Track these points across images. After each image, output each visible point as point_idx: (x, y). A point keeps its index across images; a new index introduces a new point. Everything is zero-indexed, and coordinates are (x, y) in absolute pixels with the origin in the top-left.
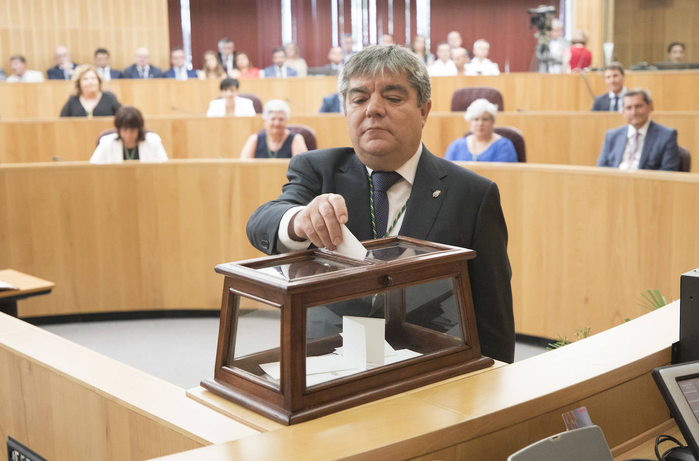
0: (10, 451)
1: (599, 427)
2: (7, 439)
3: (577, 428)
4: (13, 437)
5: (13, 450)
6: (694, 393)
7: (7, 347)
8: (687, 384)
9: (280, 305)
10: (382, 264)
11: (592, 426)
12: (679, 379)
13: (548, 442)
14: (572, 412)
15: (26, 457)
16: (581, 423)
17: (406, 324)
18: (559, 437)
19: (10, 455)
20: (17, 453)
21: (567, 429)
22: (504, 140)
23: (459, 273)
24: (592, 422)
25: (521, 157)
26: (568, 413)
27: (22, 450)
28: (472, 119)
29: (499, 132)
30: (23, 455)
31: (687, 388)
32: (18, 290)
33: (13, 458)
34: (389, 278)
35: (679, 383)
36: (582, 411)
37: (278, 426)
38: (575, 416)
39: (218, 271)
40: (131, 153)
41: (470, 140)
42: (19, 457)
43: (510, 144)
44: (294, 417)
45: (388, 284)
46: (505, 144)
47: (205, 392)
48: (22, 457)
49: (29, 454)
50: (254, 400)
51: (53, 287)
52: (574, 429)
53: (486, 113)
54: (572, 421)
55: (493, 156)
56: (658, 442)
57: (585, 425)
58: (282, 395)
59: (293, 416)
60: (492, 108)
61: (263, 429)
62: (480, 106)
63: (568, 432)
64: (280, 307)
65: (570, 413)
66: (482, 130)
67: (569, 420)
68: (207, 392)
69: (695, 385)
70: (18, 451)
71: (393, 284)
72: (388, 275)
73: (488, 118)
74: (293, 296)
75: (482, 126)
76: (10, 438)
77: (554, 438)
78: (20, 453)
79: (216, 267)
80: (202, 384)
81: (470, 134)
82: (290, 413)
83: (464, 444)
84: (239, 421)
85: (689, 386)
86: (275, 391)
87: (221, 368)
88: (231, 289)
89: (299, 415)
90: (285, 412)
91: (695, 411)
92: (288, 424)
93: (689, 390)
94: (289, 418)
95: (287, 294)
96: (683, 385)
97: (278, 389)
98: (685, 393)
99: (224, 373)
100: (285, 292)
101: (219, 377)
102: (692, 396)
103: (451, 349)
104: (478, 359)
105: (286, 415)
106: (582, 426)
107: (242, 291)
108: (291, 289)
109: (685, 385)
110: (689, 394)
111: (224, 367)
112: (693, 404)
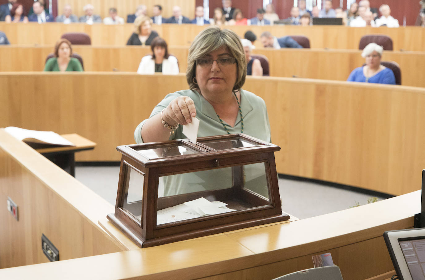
0: (43, 242)
1: (338, 267)
2: (41, 235)
3: (321, 266)
4: (45, 235)
6: (411, 250)
8: (406, 244)
9: (144, 174)
10: (214, 151)
11: (334, 266)
12: (400, 240)
13: (298, 273)
14: (320, 255)
15: (50, 247)
16: (325, 263)
17: (244, 189)
18: (306, 272)
19: (43, 245)
20: (46, 244)
21: (314, 267)
22: (388, 70)
23: (268, 160)
24: (334, 263)
26: (316, 256)
27: (47, 242)
28: (366, 56)
30: (49, 246)
31: (406, 246)
32: (75, 147)
34: (217, 161)
35: (400, 242)
36: (327, 255)
37: (136, 247)
38: (321, 258)
39: (118, 150)
40: (158, 68)
41: (365, 69)
42: (46, 246)
43: (391, 73)
44: (146, 243)
45: (216, 165)
46: (388, 72)
47: (108, 222)
48: (48, 247)
49: (50, 245)
50: (130, 229)
52: (319, 266)
53: (375, 52)
54: (319, 262)
55: (379, 80)
57: (329, 265)
58: (141, 229)
60: (379, 49)
61: (127, 248)
62: (373, 47)
63: (314, 268)
65: (319, 257)
66: (372, 63)
67: (317, 261)
68: (110, 222)
69: (413, 245)
70: (46, 242)
71: (219, 165)
72: (216, 159)
74: (150, 169)
75: (372, 60)
76: (43, 235)
77: (302, 272)
79: (117, 147)
80: (108, 217)
82: (144, 240)
83: (249, 270)
85: (407, 245)
86: (138, 225)
87: (117, 208)
88: (124, 161)
89: (150, 242)
90: (142, 239)
91: (408, 263)
92: (141, 247)
93: (407, 248)
94: (143, 244)
95: (146, 168)
96: (403, 244)
97: (140, 224)
98: (403, 249)
99: (119, 211)
100: (145, 166)
101: (117, 214)
102: (409, 252)
103: (260, 208)
104: (280, 215)
105: (142, 241)
106: (325, 266)
107: (129, 163)
108: (147, 165)
109: (405, 244)
110: (406, 250)
111: (119, 208)
112: (407, 257)
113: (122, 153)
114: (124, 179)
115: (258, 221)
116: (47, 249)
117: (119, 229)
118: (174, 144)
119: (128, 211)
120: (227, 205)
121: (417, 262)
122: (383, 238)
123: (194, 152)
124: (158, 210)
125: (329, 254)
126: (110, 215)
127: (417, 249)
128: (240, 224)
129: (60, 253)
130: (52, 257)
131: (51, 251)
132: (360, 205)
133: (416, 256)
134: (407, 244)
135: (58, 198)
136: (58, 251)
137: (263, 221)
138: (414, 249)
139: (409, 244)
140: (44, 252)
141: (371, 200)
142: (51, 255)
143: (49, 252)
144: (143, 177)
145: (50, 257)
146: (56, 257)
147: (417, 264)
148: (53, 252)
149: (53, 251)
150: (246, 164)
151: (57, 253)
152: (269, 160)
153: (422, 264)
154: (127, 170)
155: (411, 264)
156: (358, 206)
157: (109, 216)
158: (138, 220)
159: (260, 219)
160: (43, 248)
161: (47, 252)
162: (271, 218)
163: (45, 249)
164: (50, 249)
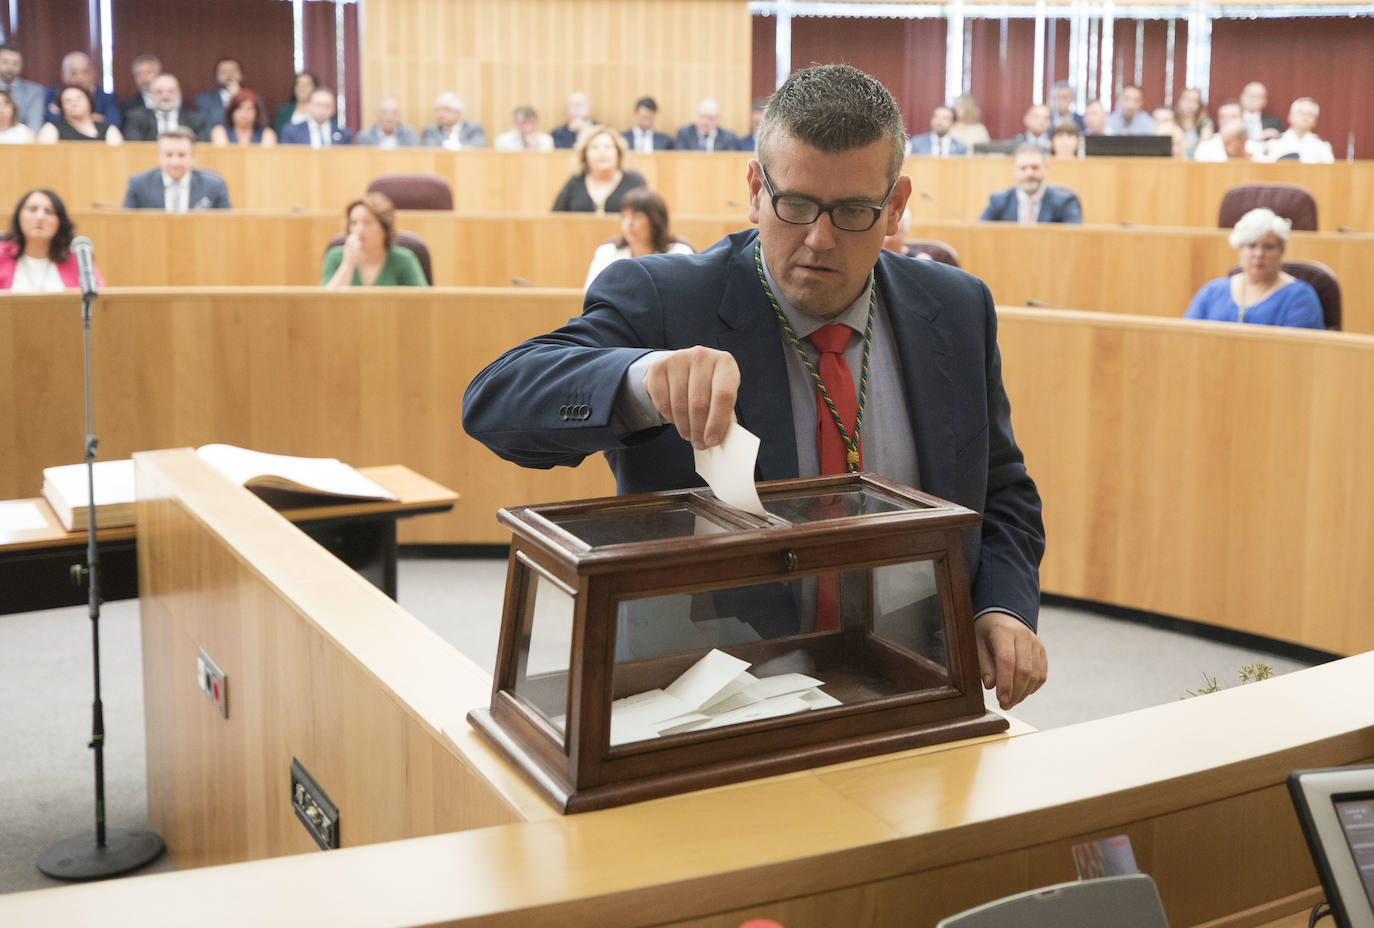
0: (295, 783)
1: (1151, 879)
2: (292, 760)
3: (1101, 876)
4: (300, 760)
5: (297, 782)
6: (1370, 829)
7: (296, 606)
8: (1356, 811)
9: (574, 592)
10: (784, 527)
11: (1137, 876)
12: (1339, 799)
13: (1031, 898)
14: (1095, 844)
15: (313, 799)
16: (1112, 868)
17: (874, 636)
18: (1056, 893)
19: (294, 791)
20: (302, 789)
21: (1080, 878)
22: (1301, 285)
23: (942, 554)
24: (1139, 869)
25: (1331, 319)
26: (1086, 845)
27: (307, 783)
28: (1242, 246)
29: (1294, 270)
30: (310, 794)
31: (1355, 817)
33: (298, 797)
34: (790, 555)
35: (1338, 805)
36: (1118, 844)
38: (1101, 854)
39: (501, 519)
41: (1237, 282)
42: (304, 794)
43: (1311, 293)
44: (578, 800)
45: (787, 566)
46: (1301, 293)
47: (470, 733)
48: (308, 796)
49: (315, 793)
50: (532, 757)
52: (1095, 877)
53: (1271, 234)
54: (1093, 862)
55: (1276, 314)
57: (1122, 872)
58: (564, 756)
59: (578, 796)
60: (1280, 226)
62: (1260, 221)
63: (1078, 883)
64: (574, 596)
65: (1092, 847)
66: (1261, 266)
67: (1087, 860)
68: (475, 733)
70: (301, 783)
71: (797, 567)
72: (788, 550)
73: (1272, 244)
74: (591, 578)
75: (1262, 257)
76: (295, 760)
77: (1044, 894)
78: (306, 790)
80: (470, 719)
81: (1238, 271)
82: (573, 791)
83: (882, 885)
85: (1360, 813)
86: (557, 745)
87: (498, 691)
88: (519, 553)
89: (590, 798)
90: (567, 787)
91: (1362, 867)
92: (563, 811)
93: (1358, 822)
94: (570, 799)
95: (579, 574)
96: (1345, 813)
97: (562, 743)
98: (1349, 827)
99: (501, 702)
100: (575, 570)
101: (499, 710)
102: (1363, 835)
103: (920, 695)
104: (978, 717)
105: (566, 793)
106: (1113, 874)
107: (532, 559)
108: (583, 566)
109: (1353, 811)
110: (1355, 830)
111: (502, 692)
112: (1360, 852)
113: (513, 530)
114: (518, 608)
115: (913, 734)
116: (306, 804)
117: (501, 756)
118: (669, 502)
119: (528, 702)
120: (822, 683)
122: (1284, 788)
123: (726, 528)
124: (615, 699)
125: (1124, 839)
126: (477, 711)
128: (858, 744)
129: (340, 813)
130: (319, 825)
131: (316, 809)
132: (1218, 685)
134: (1358, 811)
135: (340, 653)
136: (337, 812)
137: (927, 734)
139: (1364, 811)
140: (297, 812)
141: (1251, 672)
142: (315, 821)
143: (311, 812)
144: (571, 602)
145: (313, 826)
146: (328, 827)
148: (322, 813)
149: (322, 809)
150: (880, 565)
151: (334, 819)
152: (947, 554)
154: (528, 578)
156: (1212, 690)
157: (474, 715)
158: (555, 727)
159: (920, 729)
160: (295, 800)
161: (305, 811)
162: (952, 726)
163: (301, 803)
164: (313, 805)
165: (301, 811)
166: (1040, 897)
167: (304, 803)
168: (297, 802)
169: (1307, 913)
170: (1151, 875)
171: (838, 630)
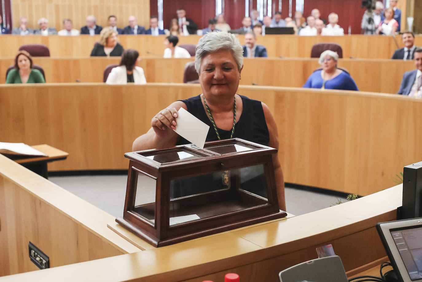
0: (30, 249)
1: (339, 257)
2: (29, 243)
3: (325, 257)
4: (32, 242)
6: (401, 239)
8: (397, 234)
10: (219, 155)
11: (335, 256)
12: (392, 230)
14: (323, 247)
15: (38, 254)
16: (328, 254)
17: (240, 190)
18: (313, 262)
19: (30, 252)
20: (33, 252)
21: (319, 257)
23: (267, 162)
24: (335, 254)
26: (320, 248)
27: (35, 249)
32: (48, 157)
33: (32, 254)
34: (222, 164)
35: (392, 232)
36: (329, 247)
37: (152, 247)
38: (324, 250)
39: (126, 156)
42: (34, 253)
44: (161, 243)
45: (221, 168)
48: (36, 254)
49: (39, 252)
50: (142, 231)
51: (68, 155)
52: (323, 257)
54: (322, 253)
56: (382, 267)
57: (331, 255)
58: (155, 230)
63: (319, 259)
64: (156, 179)
67: (320, 252)
68: (119, 225)
69: (402, 235)
70: (34, 250)
71: (224, 168)
76: (30, 243)
77: (309, 262)
78: (35, 252)
79: (125, 154)
80: (117, 221)
82: (159, 240)
83: (259, 263)
84: (132, 243)
86: (152, 227)
87: (126, 211)
88: (133, 167)
90: (156, 239)
91: (400, 250)
92: (156, 247)
93: (397, 237)
94: (158, 243)
95: (159, 172)
96: (394, 234)
97: (154, 226)
98: (395, 239)
101: (126, 216)
102: (399, 241)
103: (260, 206)
104: (277, 213)
105: (157, 241)
106: (328, 256)
107: (138, 169)
108: (160, 169)
110: (397, 239)
111: (128, 211)
112: (398, 246)
113: (129, 160)
114: (133, 184)
121: (407, 249)
122: (375, 229)
125: (331, 245)
127: (406, 238)
129: (50, 259)
130: (42, 263)
131: (40, 258)
133: (406, 244)
136: (48, 258)
138: (404, 238)
139: (399, 234)
140: (32, 260)
142: (40, 262)
143: (38, 259)
144: (156, 181)
145: (39, 264)
146: (45, 263)
147: (407, 251)
148: (42, 259)
151: (47, 260)
153: (411, 251)
154: (136, 175)
155: (401, 251)
156: (340, 203)
157: (118, 219)
158: (151, 222)
159: (261, 217)
160: (30, 255)
161: (35, 259)
162: (270, 216)
163: (33, 256)
164: (38, 257)
165: (34, 260)
166: (308, 263)
167: (34, 256)
168: (32, 256)
169: (380, 266)
170: (339, 256)
171: (229, 188)
